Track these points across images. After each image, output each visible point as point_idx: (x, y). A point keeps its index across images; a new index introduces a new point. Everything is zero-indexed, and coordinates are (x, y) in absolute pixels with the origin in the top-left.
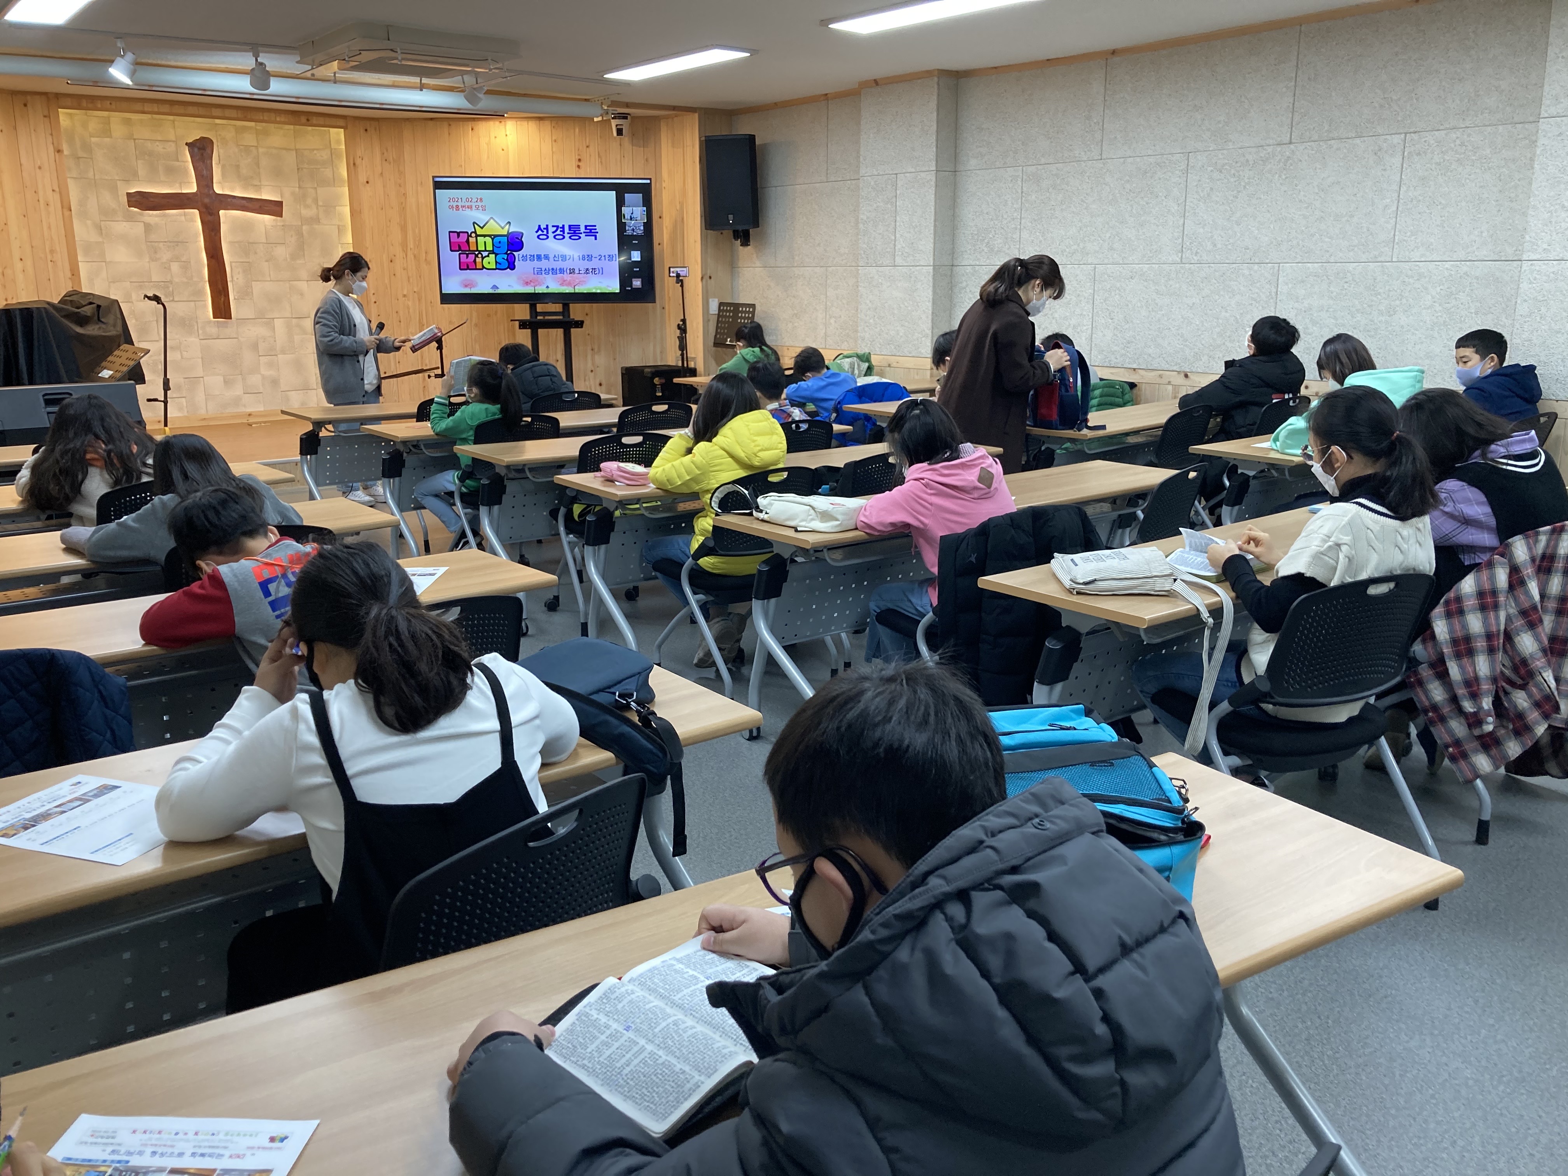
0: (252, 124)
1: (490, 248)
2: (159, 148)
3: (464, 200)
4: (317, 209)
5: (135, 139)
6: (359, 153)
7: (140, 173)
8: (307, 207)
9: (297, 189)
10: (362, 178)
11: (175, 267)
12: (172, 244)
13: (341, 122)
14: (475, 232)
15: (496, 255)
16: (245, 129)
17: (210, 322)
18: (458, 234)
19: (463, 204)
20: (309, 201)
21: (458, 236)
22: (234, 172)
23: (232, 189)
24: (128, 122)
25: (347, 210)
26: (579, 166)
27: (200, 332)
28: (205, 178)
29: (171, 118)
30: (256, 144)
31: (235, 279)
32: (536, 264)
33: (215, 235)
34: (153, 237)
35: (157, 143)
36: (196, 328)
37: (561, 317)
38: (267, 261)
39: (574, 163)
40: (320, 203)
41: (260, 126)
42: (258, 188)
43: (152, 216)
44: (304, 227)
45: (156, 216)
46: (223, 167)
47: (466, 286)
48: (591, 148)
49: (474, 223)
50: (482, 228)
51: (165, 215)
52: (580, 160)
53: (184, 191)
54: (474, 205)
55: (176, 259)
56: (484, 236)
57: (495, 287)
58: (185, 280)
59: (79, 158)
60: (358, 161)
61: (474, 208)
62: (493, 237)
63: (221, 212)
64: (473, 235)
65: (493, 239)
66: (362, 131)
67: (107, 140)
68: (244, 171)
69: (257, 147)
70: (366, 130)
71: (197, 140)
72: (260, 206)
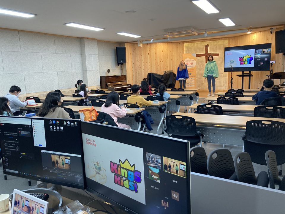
2: (201, 47)
5: (198, 46)
7: (197, 51)
11: (201, 66)
12: (201, 62)
13: (227, 39)
16: (215, 42)
22: (212, 49)
24: (197, 44)
28: (207, 51)
29: (203, 42)
34: (199, 61)
41: (217, 41)
42: (216, 52)
43: (199, 58)
51: (201, 57)
53: (204, 53)
59: (189, 50)
67: (194, 47)
68: (214, 49)
69: (217, 45)
70: (232, 39)
71: (206, 45)
72: (215, 55)
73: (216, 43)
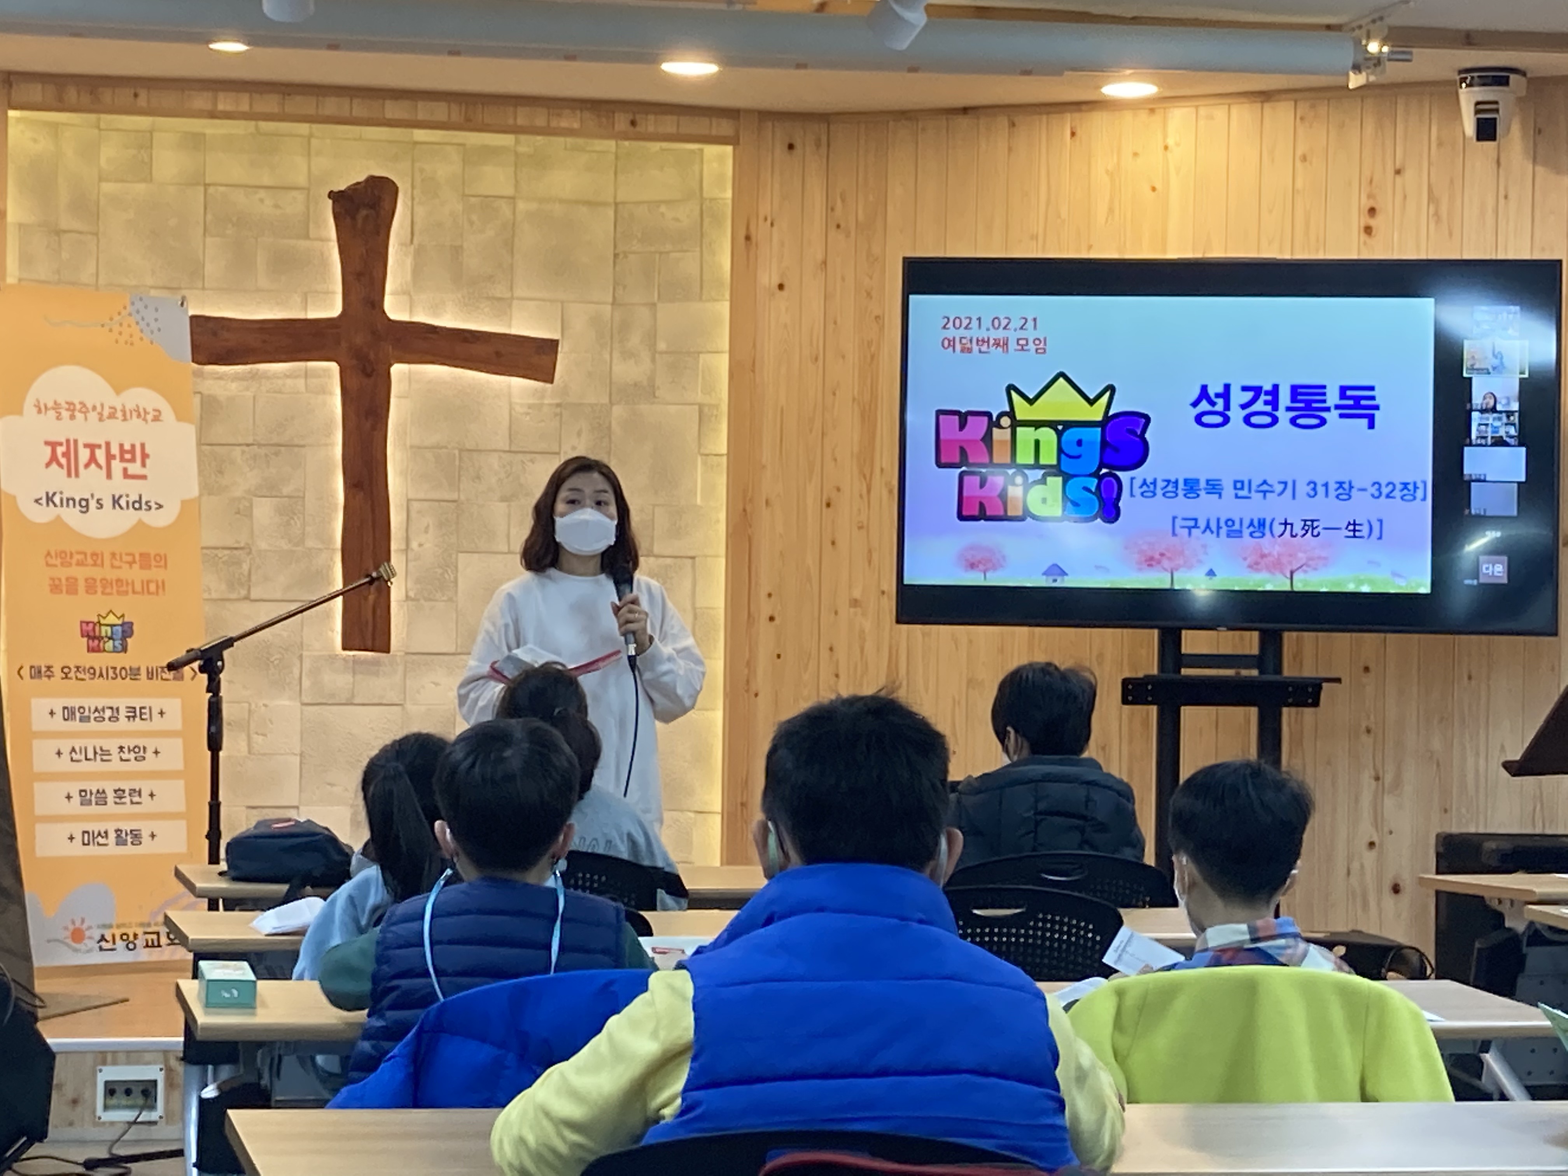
0: (506, 140)
1: (1049, 457)
2: (265, 206)
3: (986, 322)
4: (653, 360)
5: (206, 186)
6: (765, 209)
7: (209, 268)
8: (628, 355)
9: (609, 307)
10: (768, 278)
11: (264, 510)
12: (263, 451)
13: (725, 127)
14: (1011, 414)
15: (1067, 477)
16: (485, 152)
17: (333, 658)
18: (963, 418)
19: (983, 334)
20: (635, 340)
21: (962, 427)
23: (435, 307)
25: (722, 364)
26: (1368, 230)
27: (306, 683)
29: (303, 128)
30: (509, 191)
31: (414, 545)
32: (1183, 506)
33: (373, 428)
35: (262, 194)
36: (296, 671)
37: (1255, 673)
38: (503, 499)
39: (1357, 220)
40: (662, 346)
42: (504, 305)
43: (221, 379)
44: (618, 411)
45: (236, 378)
46: (419, 253)
47: (972, 566)
48: (1409, 174)
49: (1011, 388)
50: (1031, 402)
51: (254, 376)
52: (1372, 211)
53: (312, 315)
54: (1012, 336)
55: (269, 489)
56: (1037, 424)
57: (1056, 570)
58: (284, 545)
59: (59, 233)
60: (760, 231)
61: (1012, 345)
62: (1061, 427)
63: (397, 369)
64: (1006, 421)
65: (1060, 434)
66: (780, 149)
68: (471, 262)
69: (513, 199)
70: (791, 147)
71: (358, 183)
72: (498, 354)
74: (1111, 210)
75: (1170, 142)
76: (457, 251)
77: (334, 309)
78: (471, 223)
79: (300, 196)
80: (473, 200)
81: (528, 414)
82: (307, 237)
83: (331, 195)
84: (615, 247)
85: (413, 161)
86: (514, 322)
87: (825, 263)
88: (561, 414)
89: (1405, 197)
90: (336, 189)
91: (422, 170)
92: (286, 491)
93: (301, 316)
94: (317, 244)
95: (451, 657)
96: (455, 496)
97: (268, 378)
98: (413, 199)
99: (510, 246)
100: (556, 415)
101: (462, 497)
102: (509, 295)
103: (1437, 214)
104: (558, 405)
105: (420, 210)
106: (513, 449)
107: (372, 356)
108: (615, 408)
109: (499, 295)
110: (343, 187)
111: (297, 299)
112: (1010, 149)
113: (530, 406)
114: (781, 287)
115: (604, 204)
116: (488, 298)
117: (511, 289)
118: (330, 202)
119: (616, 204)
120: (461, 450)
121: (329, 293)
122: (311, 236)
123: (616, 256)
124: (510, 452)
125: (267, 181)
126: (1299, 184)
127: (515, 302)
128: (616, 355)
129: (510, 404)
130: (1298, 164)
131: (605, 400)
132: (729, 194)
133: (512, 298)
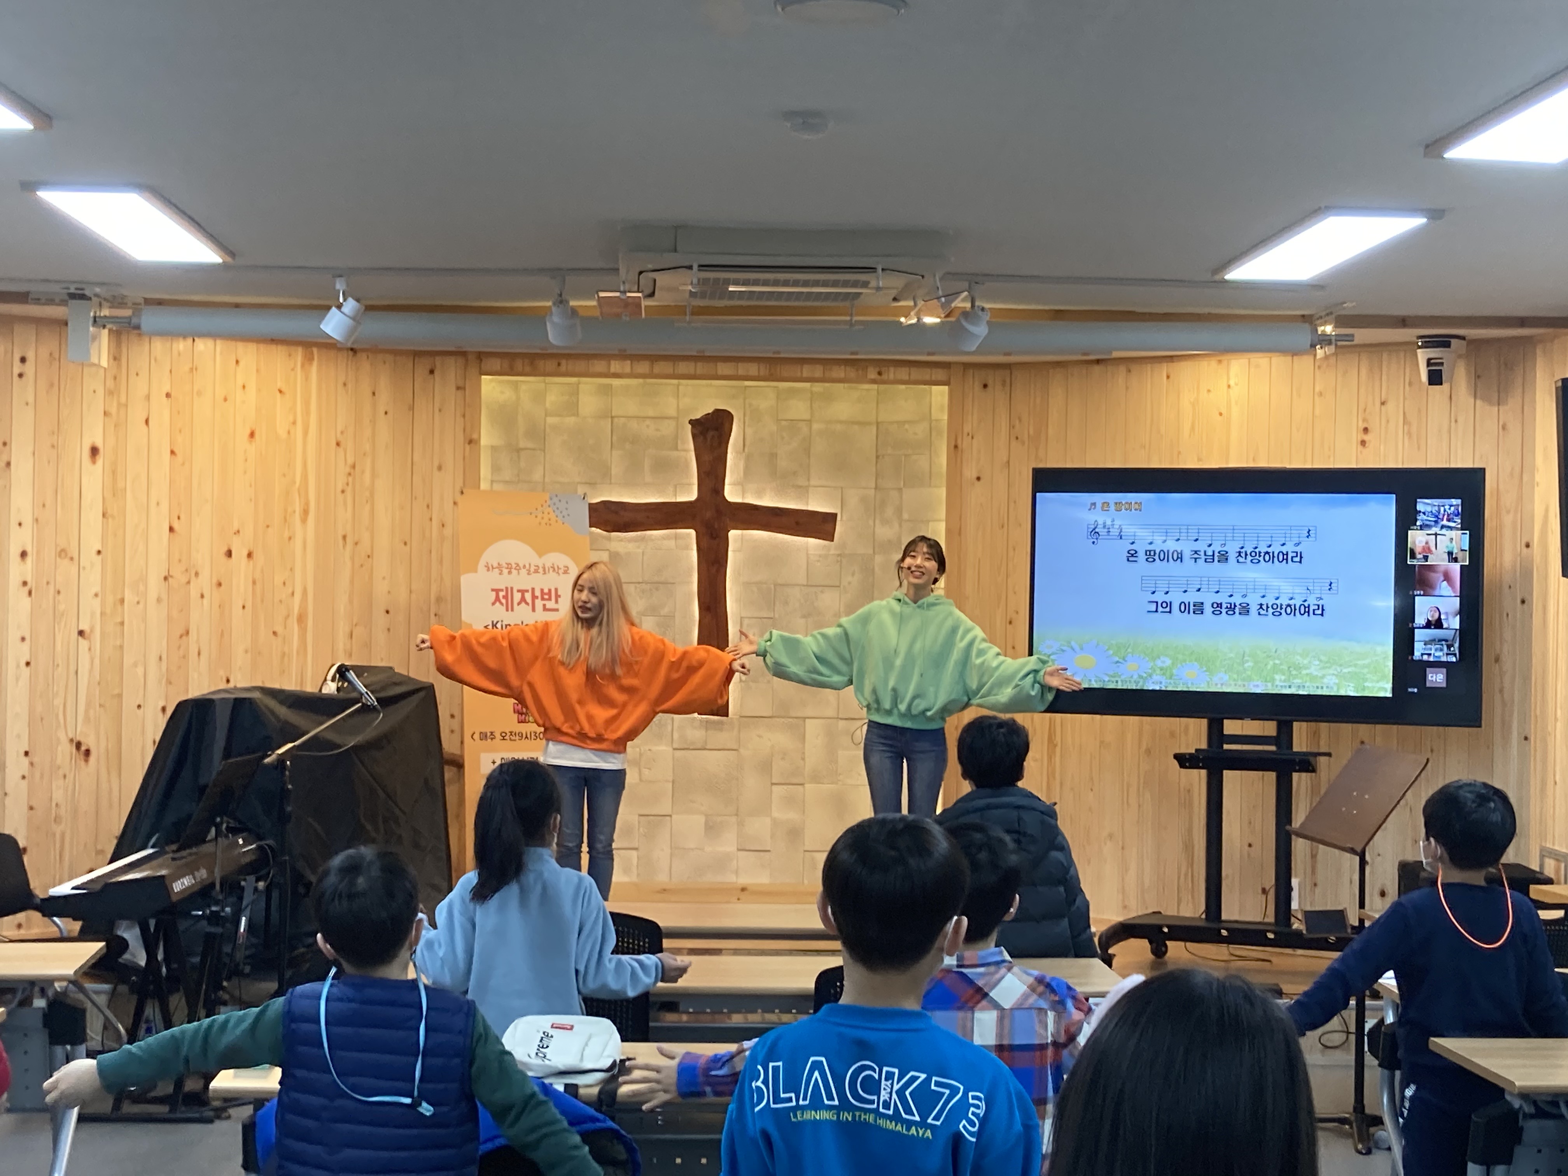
2: (650, 430)
4: (900, 526)
5: (612, 417)
6: (967, 428)
7: (614, 471)
8: (885, 522)
9: (872, 491)
10: (970, 473)
12: (648, 587)
13: (943, 374)
16: (792, 392)
20: (888, 513)
22: (764, 463)
23: (759, 494)
24: (607, 391)
25: (943, 528)
26: (1363, 443)
27: (676, 736)
28: (712, 478)
30: (807, 416)
33: (718, 571)
35: (648, 422)
36: (670, 728)
38: (804, 616)
39: (1356, 436)
40: (906, 516)
41: (818, 387)
42: (803, 491)
43: (623, 541)
44: (878, 559)
45: (630, 540)
46: (748, 459)
48: (1390, 406)
51: (643, 539)
52: (1366, 430)
53: (679, 499)
59: (519, 450)
60: (965, 443)
63: (733, 534)
66: (978, 388)
67: (570, 421)
68: (783, 463)
69: (810, 422)
70: (985, 386)
71: (709, 414)
72: (797, 523)
73: (798, 409)
74: (1193, 428)
75: (1232, 383)
76: (773, 456)
77: (692, 495)
78: (783, 438)
79: (672, 424)
80: (784, 423)
81: (818, 561)
82: (676, 449)
83: (691, 422)
84: (877, 451)
85: (745, 399)
86: (810, 501)
87: (1008, 462)
88: (841, 561)
89: (1388, 421)
90: (693, 418)
91: (750, 405)
92: (662, 613)
93: (673, 500)
94: (683, 453)
95: (770, 719)
96: (772, 616)
97: (652, 540)
98: (744, 423)
99: (807, 451)
100: (838, 561)
101: (777, 616)
102: (806, 484)
103: (1409, 434)
104: (839, 555)
105: (749, 431)
106: (810, 583)
107: (716, 526)
108: (876, 557)
109: (800, 484)
110: (698, 417)
111: (671, 489)
112: (1127, 388)
113: (820, 556)
114: (978, 479)
115: (869, 424)
116: (793, 486)
117: (809, 480)
118: (690, 426)
119: (878, 423)
120: (775, 585)
121: (690, 484)
122: (679, 448)
123: (877, 457)
124: (807, 585)
125: (651, 413)
126: (1317, 412)
127: (811, 489)
128: (877, 522)
129: (807, 554)
130: (1316, 397)
131: (871, 552)
132: (946, 417)
133: (808, 486)
